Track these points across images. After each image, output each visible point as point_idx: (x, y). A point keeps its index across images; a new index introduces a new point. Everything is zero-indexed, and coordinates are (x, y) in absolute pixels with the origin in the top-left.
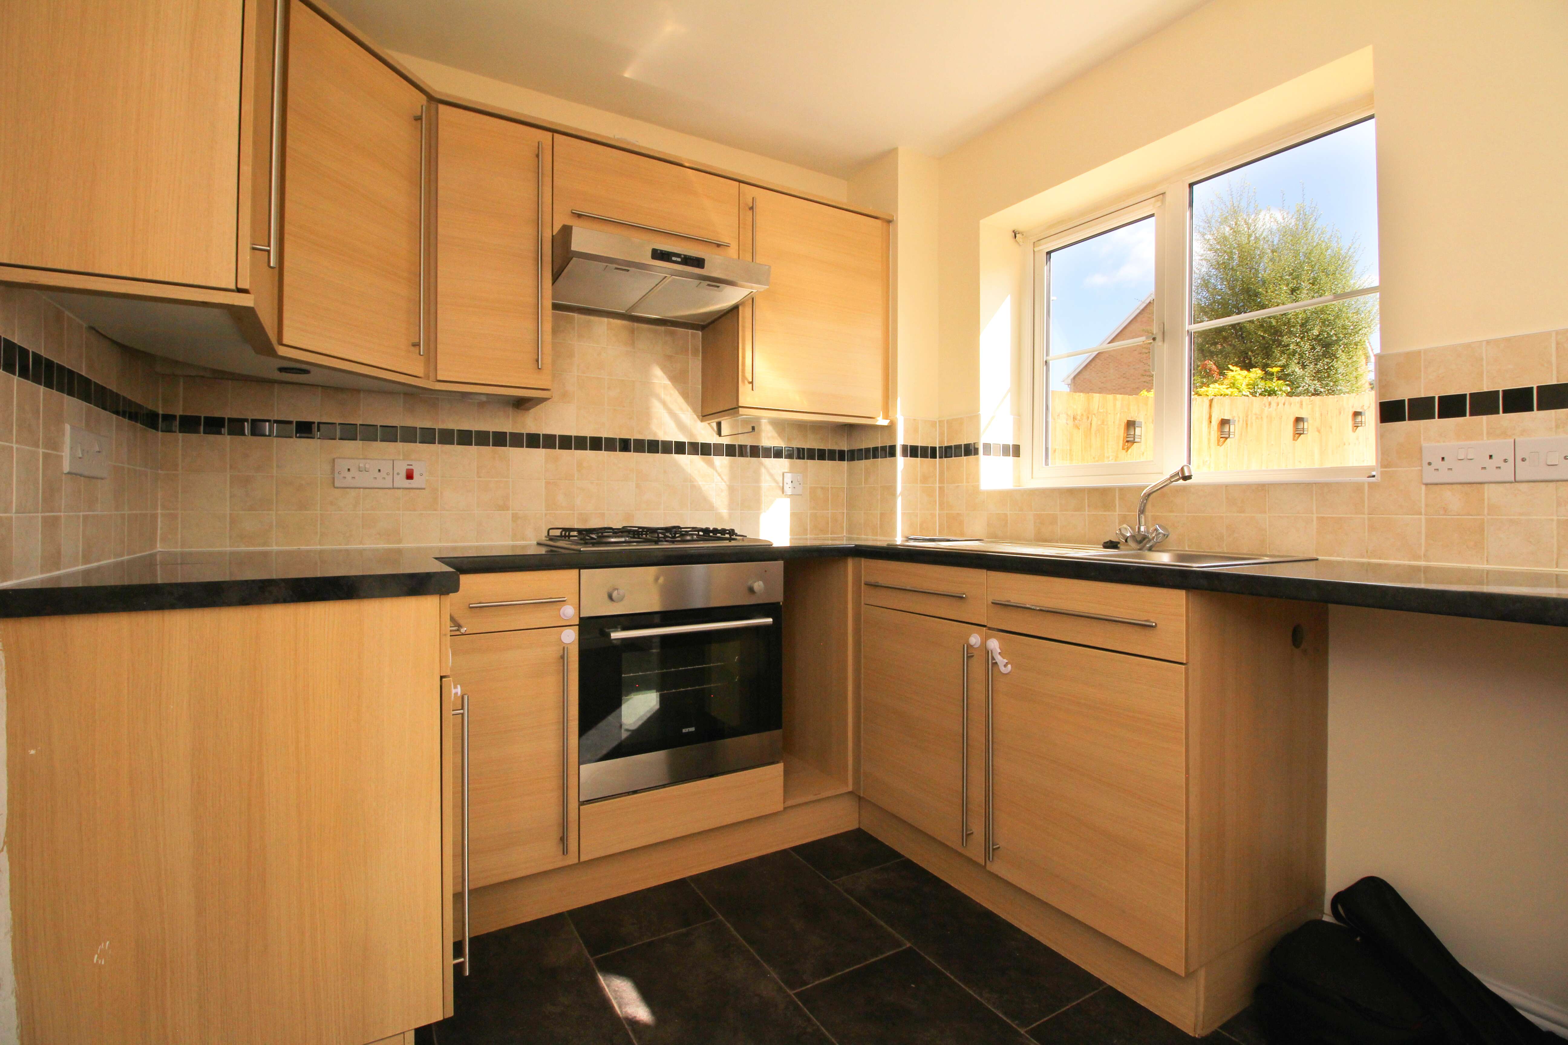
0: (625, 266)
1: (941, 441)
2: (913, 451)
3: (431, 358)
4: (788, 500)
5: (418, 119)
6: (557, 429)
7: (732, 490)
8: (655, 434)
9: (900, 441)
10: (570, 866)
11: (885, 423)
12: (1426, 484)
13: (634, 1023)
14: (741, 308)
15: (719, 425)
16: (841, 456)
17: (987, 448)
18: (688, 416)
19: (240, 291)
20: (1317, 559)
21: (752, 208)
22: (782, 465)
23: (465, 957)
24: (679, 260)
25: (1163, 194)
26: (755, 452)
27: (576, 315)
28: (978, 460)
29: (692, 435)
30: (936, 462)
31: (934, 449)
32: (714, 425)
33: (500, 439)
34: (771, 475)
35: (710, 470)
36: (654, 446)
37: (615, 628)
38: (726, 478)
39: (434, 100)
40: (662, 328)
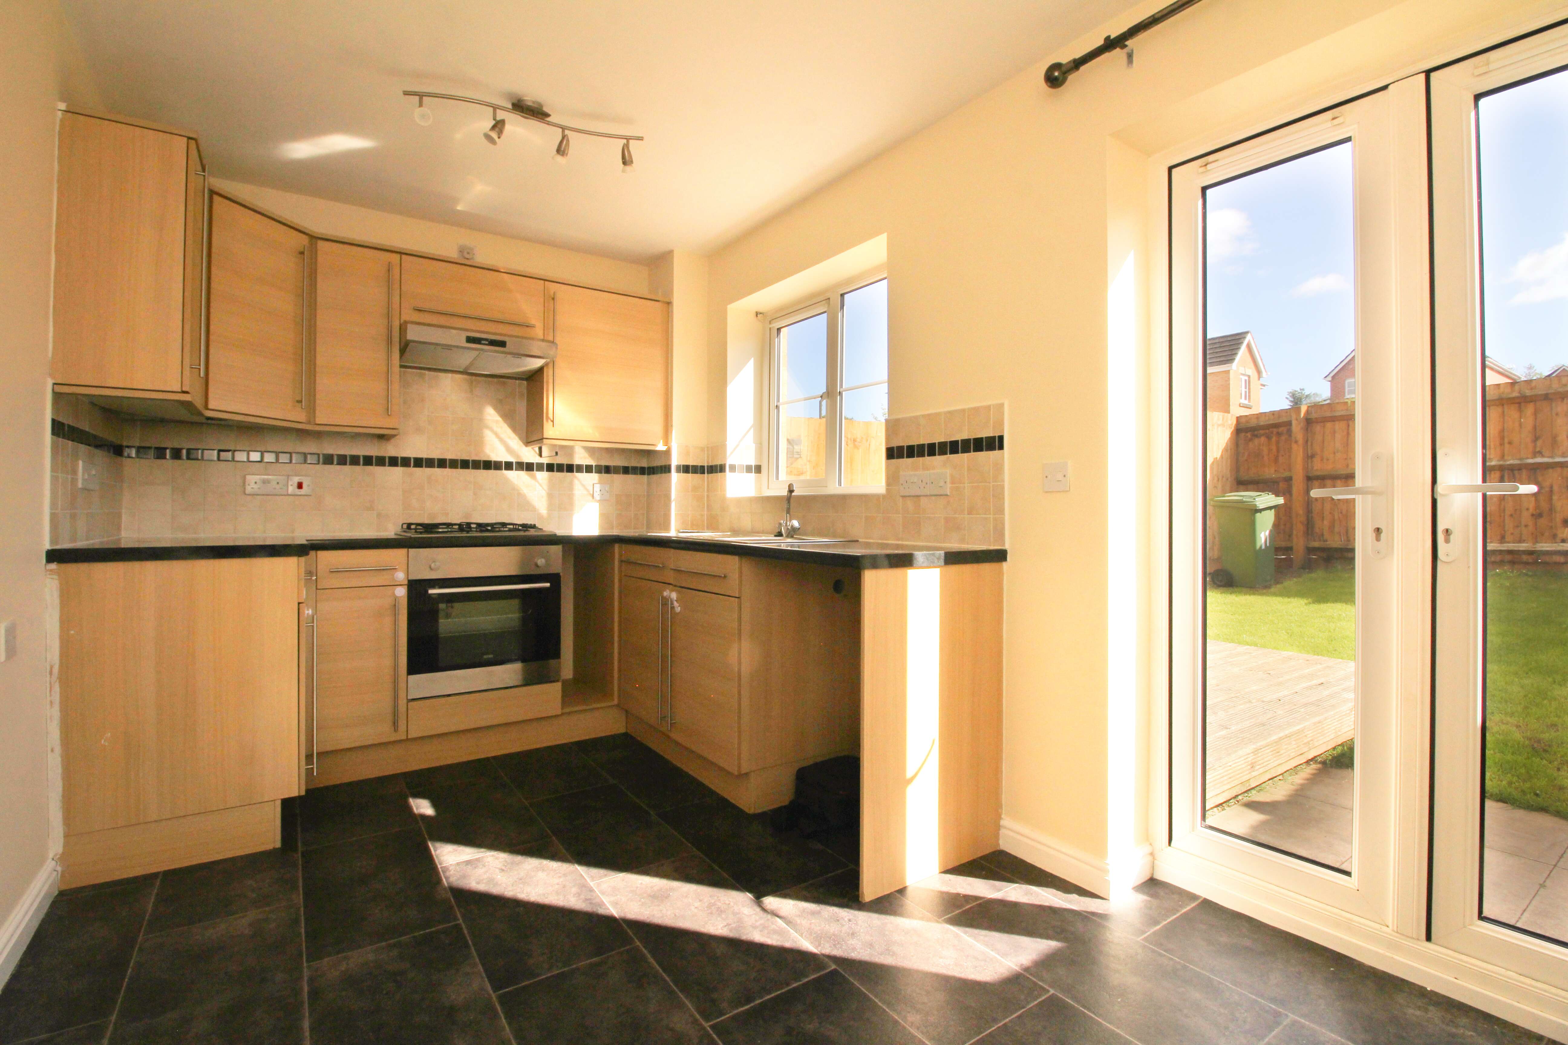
0: (449, 347)
1: (708, 462)
2: (686, 469)
3: (312, 409)
4: (598, 504)
5: (302, 253)
6: (411, 453)
7: (550, 496)
8: (489, 456)
9: (675, 462)
10: (401, 741)
11: (664, 448)
12: (903, 497)
13: (424, 817)
14: (545, 368)
15: (540, 449)
16: (642, 471)
17: (733, 468)
18: (515, 442)
19: (184, 392)
20: (858, 541)
21: (553, 299)
22: (594, 477)
23: (313, 764)
24: (487, 343)
25: (829, 299)
26: (570, 468)
27: (427, 372)
28: (725, 476)
29: (518, 456)
30: (704, 477)
31: (703, 467)
32: (537, 449)
33: (368, 461)
34: (583, 486)
35: (533, 482)
36: (488, 465)
37: (433, 587)
38: (546, 487)
39: (314, 238)
40: (495, 380)
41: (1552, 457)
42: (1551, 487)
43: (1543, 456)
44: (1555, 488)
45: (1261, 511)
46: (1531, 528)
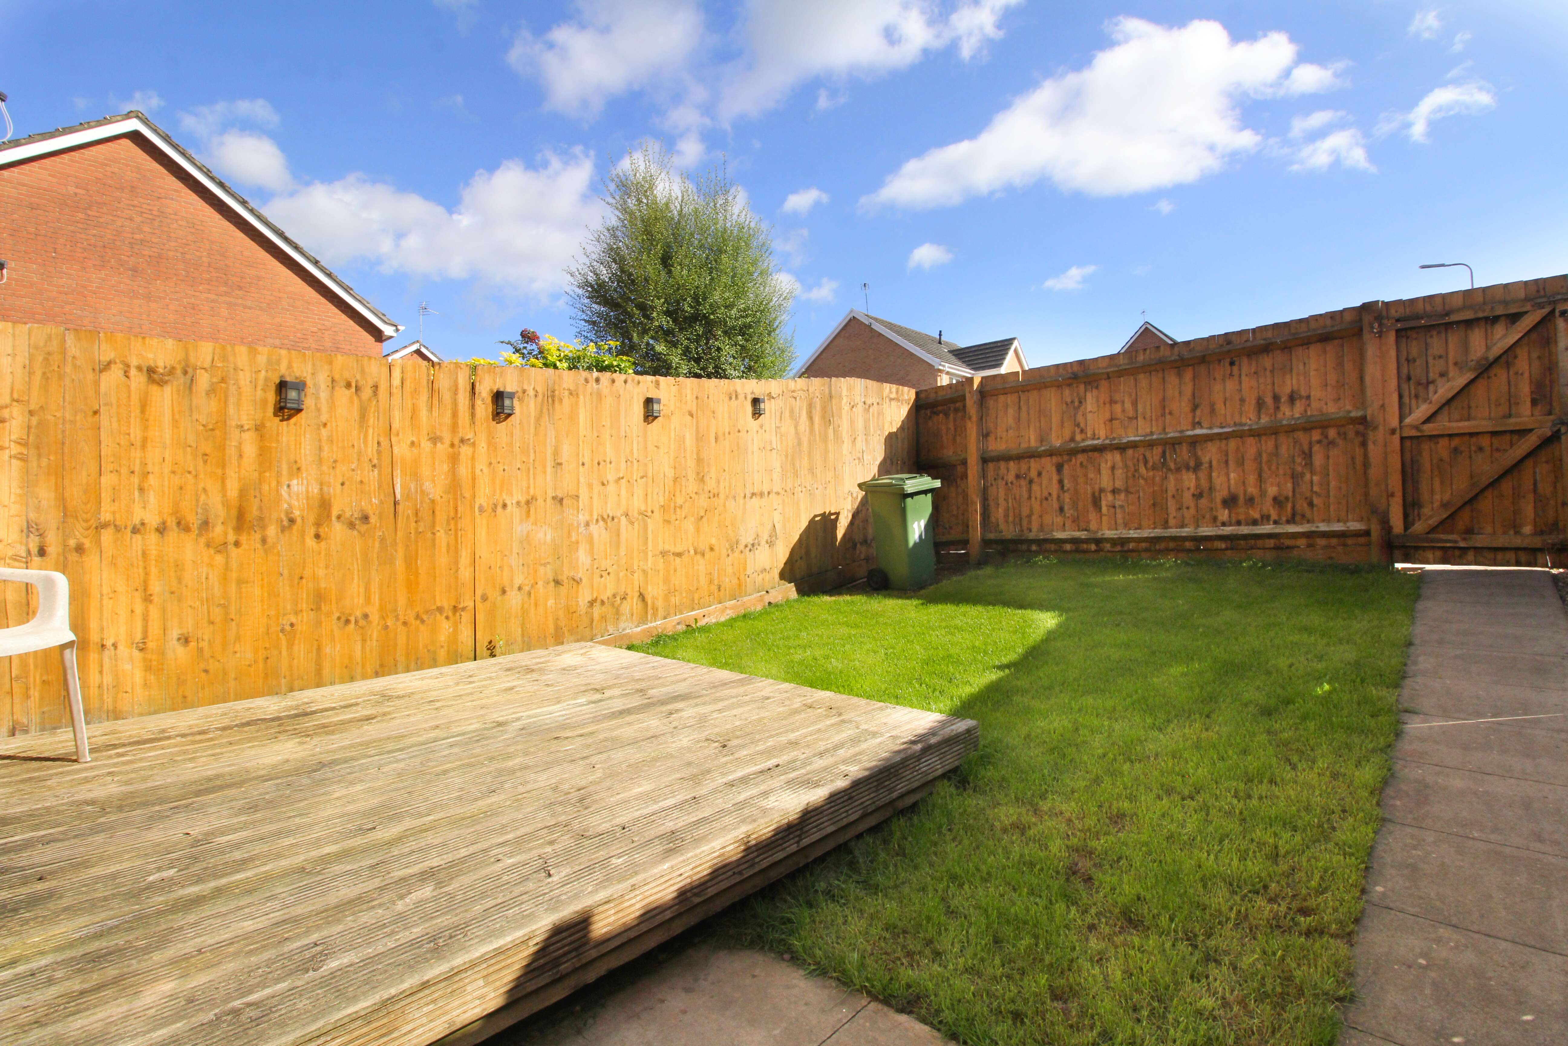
41: (1211, 428)
42: (1210, 463)
43: (1202, 427)
44: (1214, 463)
45: (912, 495)
46: (1192, 510)
